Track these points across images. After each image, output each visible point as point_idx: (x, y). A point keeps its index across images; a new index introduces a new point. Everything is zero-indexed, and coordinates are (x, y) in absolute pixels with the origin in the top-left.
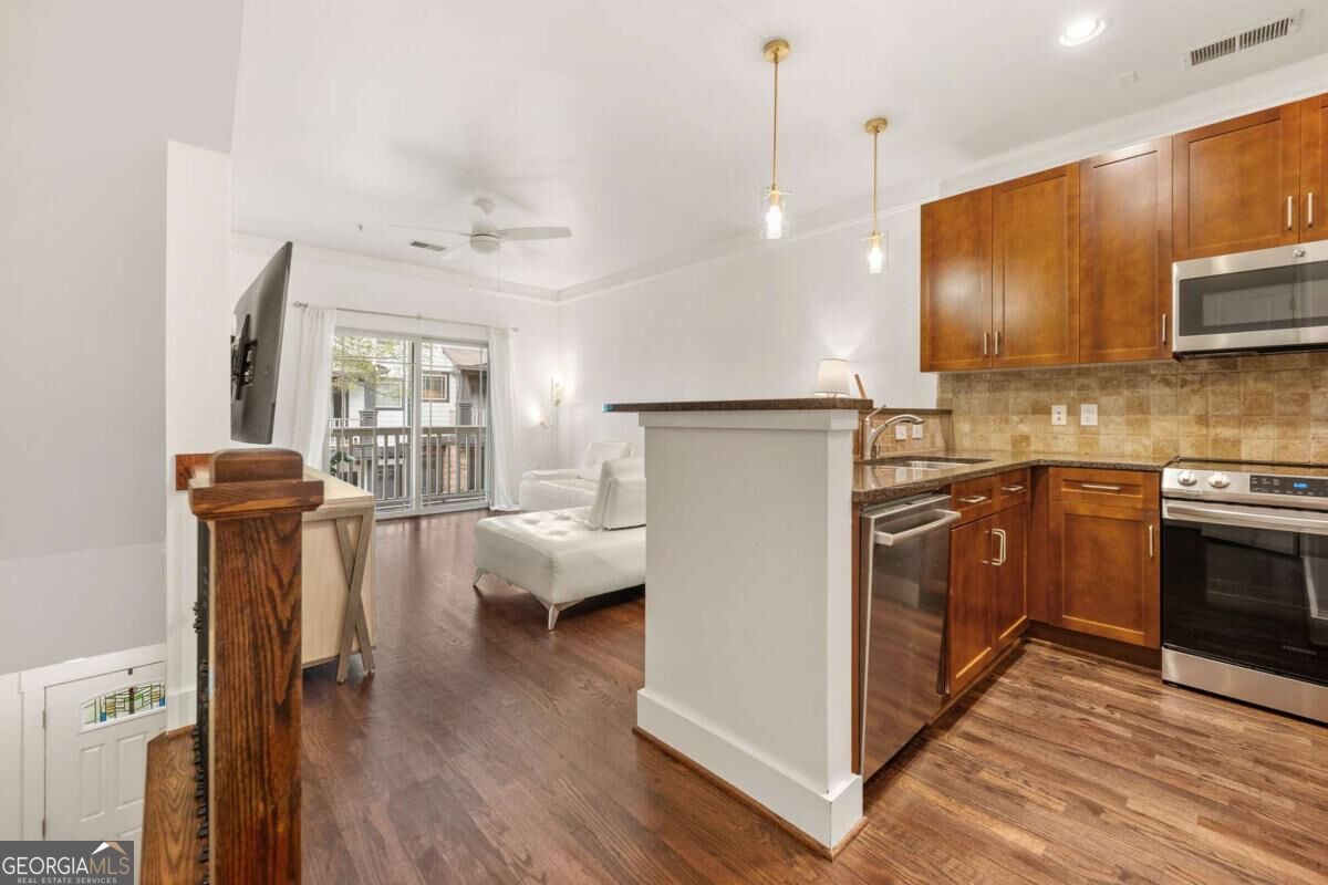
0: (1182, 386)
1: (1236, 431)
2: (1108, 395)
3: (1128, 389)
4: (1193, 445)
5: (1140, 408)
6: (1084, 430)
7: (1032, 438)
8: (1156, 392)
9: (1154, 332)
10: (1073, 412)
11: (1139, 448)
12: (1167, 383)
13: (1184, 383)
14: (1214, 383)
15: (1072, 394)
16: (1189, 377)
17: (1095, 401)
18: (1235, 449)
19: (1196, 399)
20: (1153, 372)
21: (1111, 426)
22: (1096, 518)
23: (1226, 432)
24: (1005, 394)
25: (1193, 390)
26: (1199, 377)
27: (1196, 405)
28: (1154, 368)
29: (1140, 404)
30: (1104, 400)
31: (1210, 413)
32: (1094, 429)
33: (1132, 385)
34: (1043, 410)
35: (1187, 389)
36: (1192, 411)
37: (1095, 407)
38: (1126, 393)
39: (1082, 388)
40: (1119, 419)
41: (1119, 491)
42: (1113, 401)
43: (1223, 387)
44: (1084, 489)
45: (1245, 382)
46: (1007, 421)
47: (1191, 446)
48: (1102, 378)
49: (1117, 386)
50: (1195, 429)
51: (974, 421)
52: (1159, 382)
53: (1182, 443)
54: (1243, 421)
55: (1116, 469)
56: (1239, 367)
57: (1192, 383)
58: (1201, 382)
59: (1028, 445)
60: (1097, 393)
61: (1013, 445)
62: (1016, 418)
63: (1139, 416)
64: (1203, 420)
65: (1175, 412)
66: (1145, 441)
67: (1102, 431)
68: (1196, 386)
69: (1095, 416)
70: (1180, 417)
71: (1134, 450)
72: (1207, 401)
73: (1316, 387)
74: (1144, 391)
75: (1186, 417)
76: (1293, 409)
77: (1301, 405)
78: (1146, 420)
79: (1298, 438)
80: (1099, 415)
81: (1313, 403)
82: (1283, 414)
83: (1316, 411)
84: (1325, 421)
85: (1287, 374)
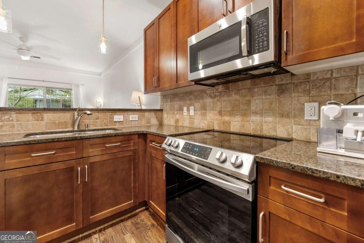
0: (215, 98)
1: (229, 118)
2: (196, 102)
4: (218, 124)
5: (204, 108)
6: (191, 117)
7: (179, 120)
8: (208, 101)
10: (188, 110)
11: (204, 125)
12: (211, 97)
13: (216, 96)
14: (223, 96)
15: (188, 102)
16: (217, 94)
17: (193, 105)
18: (229, 126)
19: (219, 103)
21: (197, 116)
23: (226, 118)
24: (174, 103)
25: (217, 100)
26: (219, 94)
27: (218, 106)
28: (208, 91)
29: (204, 106)
30: (196, 104)
31: (222, 110)
32: (193, 117)
33: (202, 98)
34: (181, 109)
35: (216, 99)
36: (217, 109)
37: (193, 108)
38: (201, 101)
39: (191, 99)
40: (199, 113)
42: (198, 105)
43: (226, 98)
45: (232, 95)
46: (174, 114)
47: (217, 125)
49: (198, 98)
50: (218, 117)
51: (167, 113)
52: (209, 96)
53: (215, 123)
54: (231, 113)
56: (230, 89)
57: (218, 96)
58: (220, 96)
59: (178, 123)
60: (193, 102)
61: (175, 123)
62: (176, 112)
63: (204, 111)
64: (220, 113)
65: (213, 110)
67: (195, 118)
68: (219, 98)
71: (203, 126)
72: (221, 104)
73: (253, 97)
74: (205, 100)
75: (215, 112)
76: (246, 107)
77: (248, 105)
78: (206, 113)
79: (247, 121)
80: (194, 111)
81: (252, 104)
82: (243, 110)
83: (253, 108)
84: (256, 113)
85: (243, 91)
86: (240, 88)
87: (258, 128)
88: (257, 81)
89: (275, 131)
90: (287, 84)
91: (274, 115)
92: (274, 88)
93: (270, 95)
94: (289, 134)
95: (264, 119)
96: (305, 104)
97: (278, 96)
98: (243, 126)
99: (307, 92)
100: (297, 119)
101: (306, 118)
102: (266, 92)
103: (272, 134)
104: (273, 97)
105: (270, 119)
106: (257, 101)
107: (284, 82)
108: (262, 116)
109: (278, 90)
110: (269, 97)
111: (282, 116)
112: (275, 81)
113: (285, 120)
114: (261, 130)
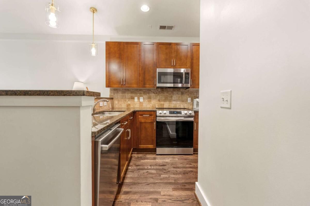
0: (156, 94)
1: (163, 102)
2: (145, 95)
3: (148, 94)
4: (158, 105)
5: (150, 98)
6: (140, 103)
7: (131, 105)
8: (152, 95)
9: (153, 82)
10: (139, 99)
11: (150, 106)
12: (154, 93)
13: (157, 93)
14: (161, 94)
15: (138, 95)
16: (157, 92)
17: (142, 96)
19: (158, 96)
20: (152, 91)
21: (145, 102)
22: (145, 122)
23: (162, 103)
24: (125, 94)
26: (158, 92)
27: (158, 98)
28: (152, 90)
29: (150, 97)
31: (160, 99)
32: (142, 102)
33: (149, 93)
34: (133, 98)
35: (157, 94)
36: (158, 99)
37: (142, 98)
38: (148, 95)
39: (140, 93)
40: (146, 100)
41: (149, 116)
42: (146, 96)
43: (162, 94)
44: (143, 116)
45: (165, 93)
46: (126, 101)
48: (144, 91)
49: (146, 93)
50: (158, 102)
51: (118, 101)
53: (156, 105)
55: (149, 111)
57: (158, 93)
58: (159, 93)
59: (130, 106)
60: (143, 95)
61: (127, 106)
62: (127, 100)
63: (150, 100)
64: (159, 101)
65: (155, 99)
66: (151, 105)
67: (144, 103)
68: (158, 94)
69: (143, 100)
70: (156, 100)
71: (149, 107)
72: (160, 97)
73: (173, 95)
74: (151, 95)
75: (157, 100)
76: (170, 98)
77: (171, 98)
78: (151, 100)
79: (171, 104)
80: (143, 99)
81: (173, 97)
82: (169, 99)
83: (173, 99)
84: (174, 101)
85: (170, 92)
86: (168, 91)
87: (175, 106)
88: (175, 90)
89: (180, 106)
90: (184, 92)
91: (180, 101)
92: (180, 93)
93: (179, 95)
94: (184, 107)
95: (177, 103)
96: (188, 98)
97: (181, 95)
98: (169, 105)
99: (188, 95)
100: (186, 102)
101: (188, 102)
102: (177, 93)
103: (179, 107)
104: (180, 95)
105: (179, 102)
106: (175, 96)
107: (183, 91)
108: (176, 102)
109: (181, 93)
110: (178, 95)
111: (182, 101)
112: (180, 90)
113: (183, 103)
114: (176, 106)
